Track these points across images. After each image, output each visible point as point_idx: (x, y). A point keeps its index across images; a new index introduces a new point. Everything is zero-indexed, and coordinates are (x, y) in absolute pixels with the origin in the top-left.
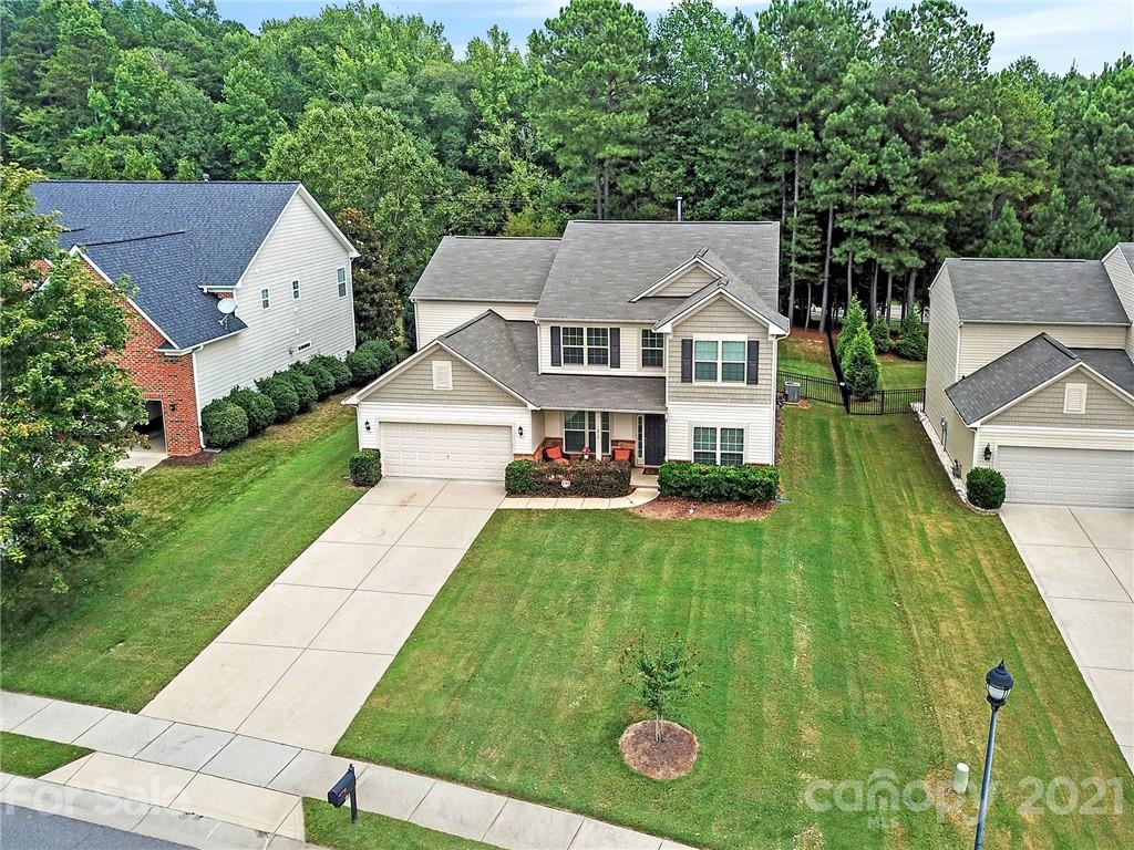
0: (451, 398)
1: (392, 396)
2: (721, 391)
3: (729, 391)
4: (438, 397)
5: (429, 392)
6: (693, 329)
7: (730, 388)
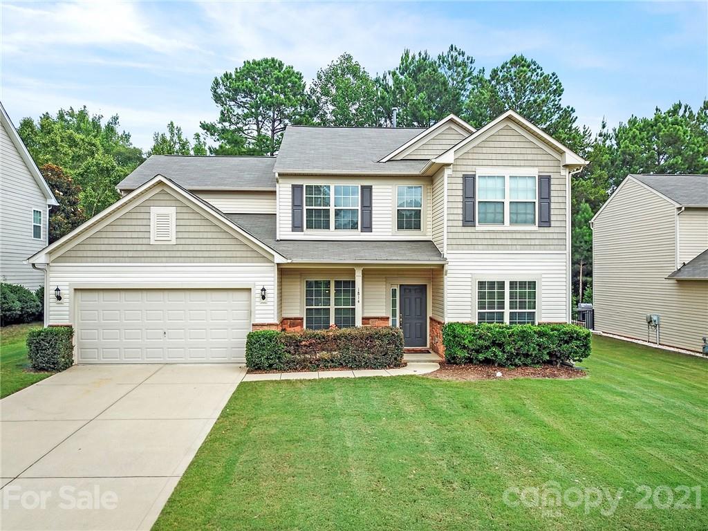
0: (173, 254)
1: (95, 254)
2: (509, 236)
3: (518, 236)
4: (156, 254)
5: (144, 248)
6: (476, 162)
7: (519, 232)
